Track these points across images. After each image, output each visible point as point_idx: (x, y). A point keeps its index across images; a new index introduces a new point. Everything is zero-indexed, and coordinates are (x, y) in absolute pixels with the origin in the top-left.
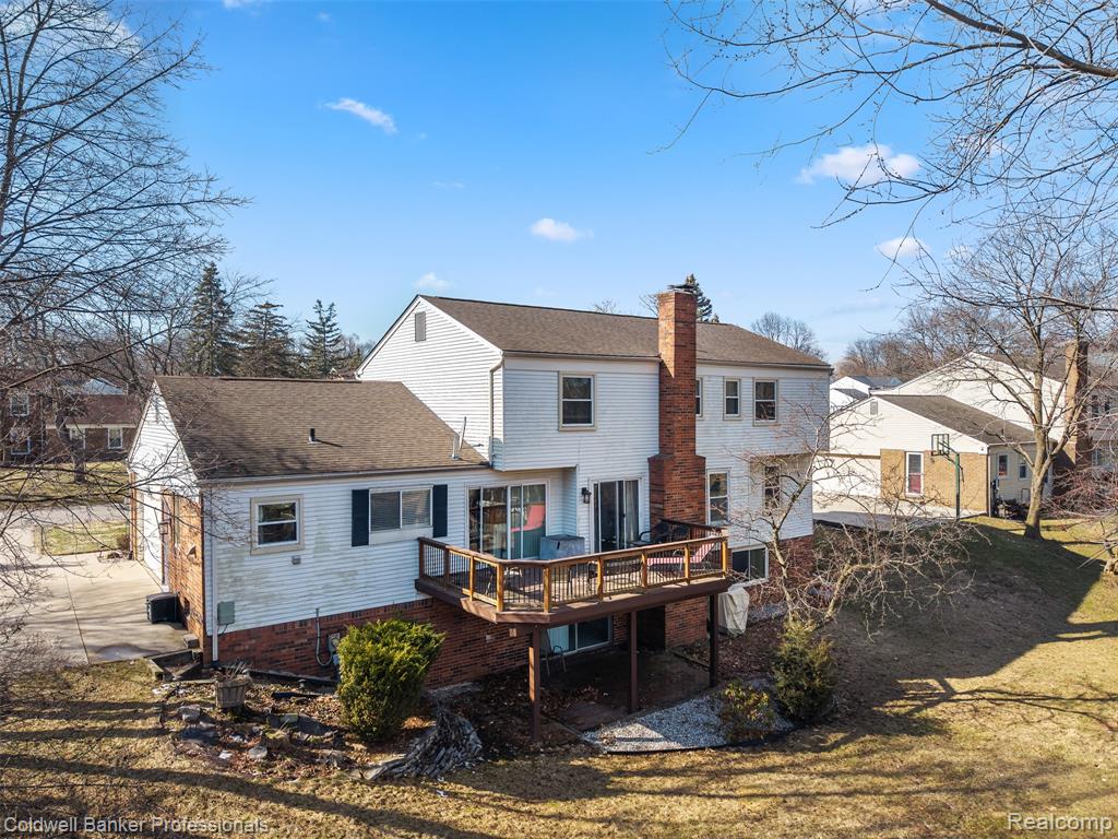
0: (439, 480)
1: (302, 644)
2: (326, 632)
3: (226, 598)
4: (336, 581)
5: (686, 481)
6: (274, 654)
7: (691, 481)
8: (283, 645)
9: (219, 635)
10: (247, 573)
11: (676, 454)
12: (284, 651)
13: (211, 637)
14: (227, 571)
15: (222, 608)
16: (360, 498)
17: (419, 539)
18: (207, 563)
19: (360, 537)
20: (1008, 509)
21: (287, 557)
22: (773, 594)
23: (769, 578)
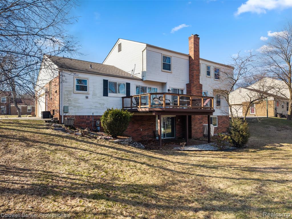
0: (128, 81)
1: (88, 123)
2: (95, 120)
3: (66, 105)
4: (98, 105)
5: (197, 91)
6: (80, 124)
7: (198, 91)
8: (83, 122)
9: (64, 116)
10: (72, 98)
11: (195, 82)
12: (83, 124)
13: (61, 116)
14: (66, 97)
15: (65, 107)
16: (105, 82)
17: (122, 97)
18: (60, 93)
19: (105, 94)
20: (280, 115)
21: (84, 96)
22: (219, 131)
23: (218, 126)
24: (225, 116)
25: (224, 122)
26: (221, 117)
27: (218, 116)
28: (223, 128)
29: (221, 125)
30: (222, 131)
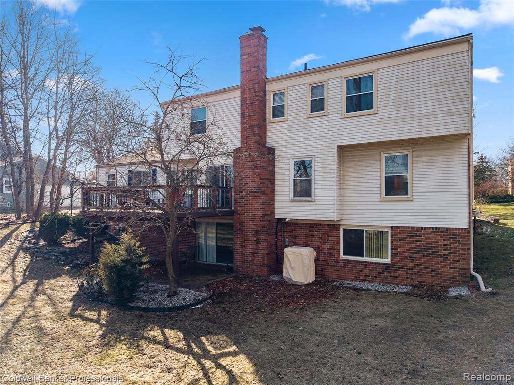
22: (396, 277)
23: (391, 260)
24: (439, 228)
25: (429, 250)
26: (410, 233)
27: (392, 227)
28: (424, 273)
29: (407, 259)
30: (412, 279)
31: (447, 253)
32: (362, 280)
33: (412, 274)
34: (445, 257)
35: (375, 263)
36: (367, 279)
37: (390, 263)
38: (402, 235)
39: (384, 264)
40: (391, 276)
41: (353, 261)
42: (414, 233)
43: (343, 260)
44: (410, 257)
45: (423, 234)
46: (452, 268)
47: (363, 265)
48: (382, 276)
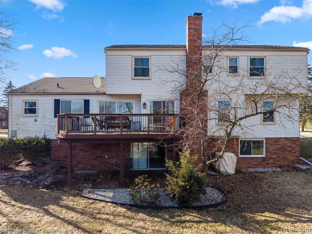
0: (87, 97)
3: (14, 129)
4: (49, 128)
10: (21, 122)
14: (14, 121)
21: (33, 119)
22: (268, 164)
23: (266, 155)
24: (287, 138)
25: (283, 149)
26: (275, 141)
27: (266, 138)
28: (281, 160)
29: (274, 154)
30: (276, 164)
31: (291, 149)
32: (251, 167)
33: (276, 161)
34: (290, 151)
35: (258, 158)
36: (254, 166)
37: (265, 157)
38: (271, 142)
39: (263, 157)
40: (266, 164)
41: (246, 158)
42: (277, 140)
43: (241, 158)
44: (275, 153)
45: (281, 141)
46: (293, 156)
47: (252, 159)
48: (262, 164)
